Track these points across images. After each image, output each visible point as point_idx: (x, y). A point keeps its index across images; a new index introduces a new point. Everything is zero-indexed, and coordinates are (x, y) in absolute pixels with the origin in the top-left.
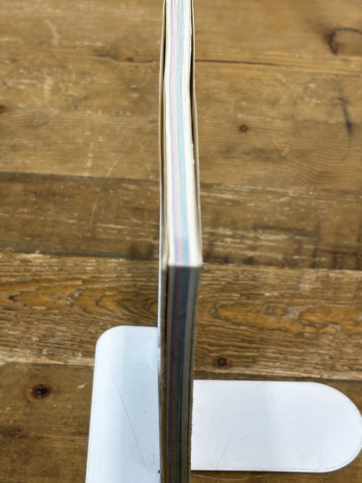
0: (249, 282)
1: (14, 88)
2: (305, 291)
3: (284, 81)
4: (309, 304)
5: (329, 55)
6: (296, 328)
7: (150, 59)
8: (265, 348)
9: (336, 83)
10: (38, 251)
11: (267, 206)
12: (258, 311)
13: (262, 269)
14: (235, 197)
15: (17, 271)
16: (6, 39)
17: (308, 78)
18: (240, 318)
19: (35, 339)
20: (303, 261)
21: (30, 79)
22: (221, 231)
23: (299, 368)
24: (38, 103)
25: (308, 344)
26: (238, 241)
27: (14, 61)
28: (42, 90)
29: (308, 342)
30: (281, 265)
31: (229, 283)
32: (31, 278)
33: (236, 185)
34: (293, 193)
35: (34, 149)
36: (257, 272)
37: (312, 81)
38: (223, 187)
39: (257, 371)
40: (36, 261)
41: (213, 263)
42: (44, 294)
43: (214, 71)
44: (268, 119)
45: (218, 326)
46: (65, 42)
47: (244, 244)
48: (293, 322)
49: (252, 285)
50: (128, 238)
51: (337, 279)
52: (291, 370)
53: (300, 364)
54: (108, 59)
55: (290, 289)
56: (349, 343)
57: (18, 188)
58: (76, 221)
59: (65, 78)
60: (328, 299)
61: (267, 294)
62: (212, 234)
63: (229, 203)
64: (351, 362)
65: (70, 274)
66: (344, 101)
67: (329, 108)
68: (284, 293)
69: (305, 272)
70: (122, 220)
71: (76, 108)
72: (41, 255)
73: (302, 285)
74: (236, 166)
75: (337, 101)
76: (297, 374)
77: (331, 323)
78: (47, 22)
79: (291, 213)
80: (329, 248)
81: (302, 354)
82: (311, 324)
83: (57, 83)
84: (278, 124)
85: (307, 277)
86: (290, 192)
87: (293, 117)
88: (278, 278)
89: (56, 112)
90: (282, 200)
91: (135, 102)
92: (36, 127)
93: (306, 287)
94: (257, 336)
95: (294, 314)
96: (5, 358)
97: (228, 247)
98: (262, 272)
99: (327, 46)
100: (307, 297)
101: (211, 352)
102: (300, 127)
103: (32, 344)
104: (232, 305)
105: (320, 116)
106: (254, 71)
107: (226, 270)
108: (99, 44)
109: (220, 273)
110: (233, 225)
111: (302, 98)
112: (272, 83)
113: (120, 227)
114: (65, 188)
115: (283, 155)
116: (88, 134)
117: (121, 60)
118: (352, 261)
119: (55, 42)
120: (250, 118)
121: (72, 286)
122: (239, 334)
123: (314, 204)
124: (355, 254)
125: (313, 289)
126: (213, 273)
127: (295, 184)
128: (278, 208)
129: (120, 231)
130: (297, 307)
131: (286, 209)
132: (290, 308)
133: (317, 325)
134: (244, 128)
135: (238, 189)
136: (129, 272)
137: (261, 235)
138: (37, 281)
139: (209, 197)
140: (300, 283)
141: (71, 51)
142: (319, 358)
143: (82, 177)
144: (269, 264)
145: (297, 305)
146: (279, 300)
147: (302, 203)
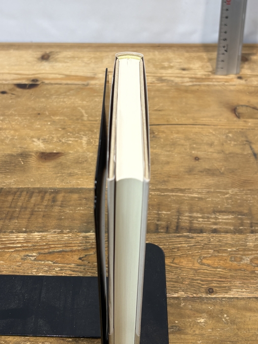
0: (217, 243)
1: (66, 143)
2: (251, 247)
3: (214, 133)
4: (255, 254)
5: (235, 119)
6: (249, 268)
8: (234, 281)
9: (243, 133)
11: (219, 200)
12: (225, 260)
13: (223, 235)
14: (200, 196)
15: (81, 243)
16: (57, 118)
17: (227, 131)
18: (216, 265)
20: (245, 229)
21: (74, 138)
22: (195, 215)
23: (256, 292)
24: (81, 150)
26: (206, 220)
27: (64, 129)
28: (81, 143)
30: (234, 232)
31: (206, 244)
32: (90, 246)
33: (198, 189)
34: (232, 192)
35: (82, 175)
36: (221, 237)
37: (230, 132)
38: (191, 191)
39: (232, 295)
40: (91, 236)
41: (194, 233)
43: (174, 129)
44: (209, 153)
45: (204, 269)
46: (90, 118)
47: (210, 221)
48: (247, 265)
49: (219, 245)
52: (253, 293)
55: (241, 246)
57: (75, 196)
59: (93, 136)
61: (229, 250)
62: (190, 217)
63: (196, 199)
66: (249, 143)
67: (241, 146)
68: (239, 248)
69: (248, 236)
74: (196, 179)
75: (245, 142)
78: (79, 108)
79: (233, 203)
83: (89, 139)
84: (215, 155)
85: (250, 239)
86: (230, 191)
87: (223, 151)
88: (233, 240)
89: (91, 155)
90: (226, 196)
92: (81, 163)
93: (250, 244)
94: (228, 274)
95: (247, 260)
97: (201, 224)
98: (224, 237)
99: (234, 115)
100: (252, 250)
101: (203, 285)
102: (228, 157)
104: (210, 257)
105: (239, 151)
106: (196, 129)
107: (203, 237)
109: (199, 239)
110: (201, 211)
111: (226, 142)
112: (207, 134)
115: (221, 172)
119: (85, 118)
120: (199, 153)
122: (217, 274)
123: (245, 198)
125: (255, 245)
126: (195, 239)
127: (232, 187)
128: (225, 201)
131: (230, 201)
132: (244, 257)
134: (197, 159)
135: (200, 191)
137: (218, 216)
139: (184, 196)
140: (247, 242)
141: (95, 122)
144: (227, 232)
145: (248, 255)
146: (237, 253)
147: (238, 197)
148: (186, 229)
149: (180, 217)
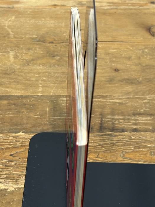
0: (138, 140)
3: (131, 49)
5: (151, 37)
10: (21, 132)
11: (138, 104)
12: (146, 154)
13: (142, 133)
14: (120, 101)
15: (12, 142)
18: (137, 158)
21: (1, 53)
22: (117, 117)
26: (127, 121)
30: (152, 131)
31: (127, 141)
32: (20, 145)
33: (119, 95)
34: (150, 98)
36: (141, 135)
37: (145, 48)
38: (112, 97)
40: (21, 136)
41: (116, 132)
44: (128, 66)
46: (16, 36)
47: (130, 122)
49: (139, 142)
57: (5, 102)
58: (39, 116)
59: (20, 51)
62: (112, 119)
63: (118, 104)
70: (64, 115)
71: (28, 65)
72: (23, 134)
78: (6, 27)
86: (148, 97)
88: (152, 138)
90: (144, 101)
91: (59, 61)
92: (9, 74)
97: (123, 124)
99: (149, 33)
102: (145, 68)
104: (132, 152)
107: (124, 135)
108: (34, 36)
109: (121, 137)
111: (143, 56)
113: (62, 118)
114: (30, 101)
115: (139, 81)
116: (37, 76)
117: (47, 43)
119: (12, 36)
120: (118, 65)
126: (118, 137)
129: (63, 120)
131: (148, 105)
134: (117, 70)
135: (121, 97)
137: (138, 117)
138: (24, 146)
139: (106, 102)
141: (21, 40)
143: (38, 96)
144: (146, 131)
147: (154, 102)
148: (109, 129)
149: (103, 119)
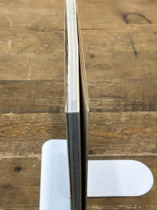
2: (123, 121)
3: (107, 36)
4: (125, 126)
5: (125, 24)
6: (120, 136)
7: (51, 30)
8: (108, 145)
9: (129, 36)
10: (11, 112)
11: (105, 87)
13: (104, 113)
15: (3, 121)
17: (117, 34)
18: (97, 134)
19: (13, 148)
20: (121, 109)
21: (2, 41)
23: (122, 152)
24: (6, 51)
25: (126, 143)
26: (94, 102)
28: (7, 45)
29: (125, 141)
30: (112, 111)
31: (92, 120)
32: (9, 123)
33: (91, 80)
34: (115, 81)
36: (103, 115)
37: (119, 35)
39: (106, 155)
40: (11, 116)
42: (15, 129)
44: (102, 52)
46: (15, 25)
47: (96, 103)
48: (119, 134)
49: (101, 120)
50: (48, 104)
51: (135, 115)
52: (120, 153)
53: (123, 151)
54: (34, 31)
55: (116, 120)
56: (142, 141)
58: (26, 99)
59: (17, 40)
60: (132, 124)
61: (107, 123)
64: (144, 148)
65: (26, 120)
66: (132, 43)
67: (126, 46)
68: (115, 122)
69: (122, 113)
70: (45, 97)
71: (22, 52)
72: (13, 114)
73: (121, 119)
74: (91, 72)
75: (130, 43)
76: (122, 155)
77: (134, 133)
78: (7, 17)
79: (114, 90)
80: (131, 103)
81: (123, 146)
82: (126, 134)
83: (13, 42)
84: (106, 54)
85: (123, 115)
86: (114, 81)
87: (112, 50)
88: (111, 117)
89: (14, 54)
90: (111, 84)
91: (47, 48)
92: (6, 61)
93: (123, 119)
94: (104, 140)
95: (119, 131)
96: (2, 157)
98: (105, 114)
99: (124, 21)
100: (124, 124)
103: (12, 150)
105: (123, 49)
106: (95, 33)
108: (29, 25)
110: (91, 96)
112: (102, 37)
113: (44, 100)
114: (20, 85)
115: (109, 66)
116: (28, 62)
117: (39, 31)
118: (141, 108)
119: (11, 25)
120: (95, 52)
121: (27, 125)
122: (97, 140)
123: (123, 86)
124: (142, 105)
125: (126, 120)
127: (115, 78)
128: (109, 88)
129: (45, 101)
130: (120, 128)
131: (112, 88)
132: (117, 129)
133: (129, 135)
134: (92, 56)
135: (92, 81)
136: (50, 118)
137: (103, 99)
138: (12, 124)
140: (120, 118)
141: (18, 28)
142: (130, 148)
143: (27, 81)
144: (107, 111)
145: (120, 127)
146: (112, 126)
147: (118, 85)
